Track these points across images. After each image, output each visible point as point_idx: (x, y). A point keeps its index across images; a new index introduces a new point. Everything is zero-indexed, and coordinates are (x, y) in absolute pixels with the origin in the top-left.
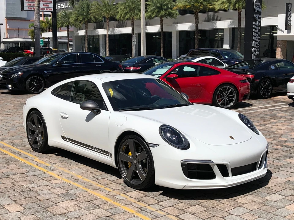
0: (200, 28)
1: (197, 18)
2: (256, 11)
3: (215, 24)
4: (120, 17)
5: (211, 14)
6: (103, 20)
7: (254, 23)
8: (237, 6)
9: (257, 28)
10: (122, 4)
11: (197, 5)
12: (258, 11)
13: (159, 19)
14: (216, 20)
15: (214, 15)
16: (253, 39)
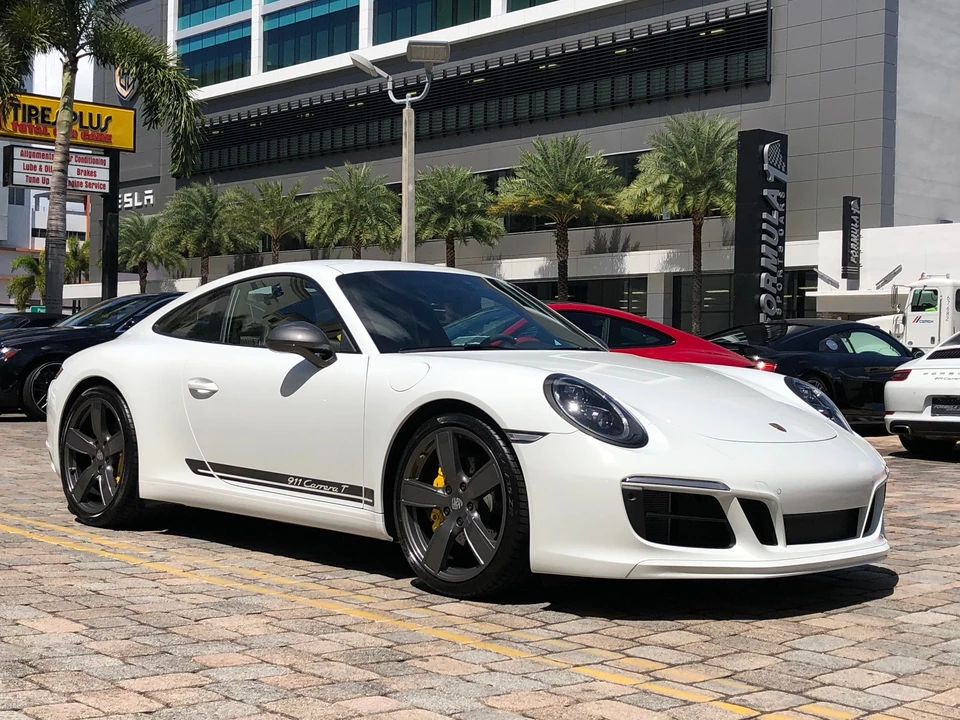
0: (571, 274)
1: (562, 242)
2: (771, 179)
3: (621, 260)
4: (318, 237)
5: (607, 232)
6: (260, 246)
7: (765, 215)
8: (690, 202)
9: (772, 230)
10: (324, 196)
11: (562, 198)
12: (775, 178)
13: (442, 244)
14: (624, 250)
15: (616, 237)
16: (763, 264)
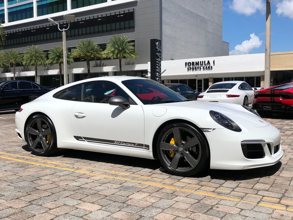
0: (91, 72)
1: (88, 64)
2: (158, 51)
3: (102, 68)
4: (26, 63)
5: (98, 62)
6: (10, 66)
7: (157, 59)
8: (119, 56)
10: (27, 53)
11: (89, 54)
13: (58, 64)
14: (103, 66)
15: (100, 63)
16: (157, 71)
